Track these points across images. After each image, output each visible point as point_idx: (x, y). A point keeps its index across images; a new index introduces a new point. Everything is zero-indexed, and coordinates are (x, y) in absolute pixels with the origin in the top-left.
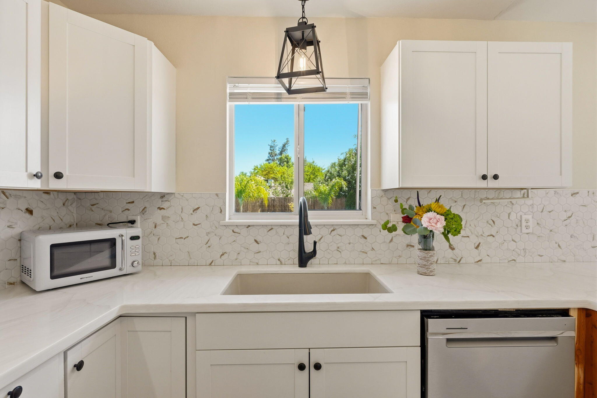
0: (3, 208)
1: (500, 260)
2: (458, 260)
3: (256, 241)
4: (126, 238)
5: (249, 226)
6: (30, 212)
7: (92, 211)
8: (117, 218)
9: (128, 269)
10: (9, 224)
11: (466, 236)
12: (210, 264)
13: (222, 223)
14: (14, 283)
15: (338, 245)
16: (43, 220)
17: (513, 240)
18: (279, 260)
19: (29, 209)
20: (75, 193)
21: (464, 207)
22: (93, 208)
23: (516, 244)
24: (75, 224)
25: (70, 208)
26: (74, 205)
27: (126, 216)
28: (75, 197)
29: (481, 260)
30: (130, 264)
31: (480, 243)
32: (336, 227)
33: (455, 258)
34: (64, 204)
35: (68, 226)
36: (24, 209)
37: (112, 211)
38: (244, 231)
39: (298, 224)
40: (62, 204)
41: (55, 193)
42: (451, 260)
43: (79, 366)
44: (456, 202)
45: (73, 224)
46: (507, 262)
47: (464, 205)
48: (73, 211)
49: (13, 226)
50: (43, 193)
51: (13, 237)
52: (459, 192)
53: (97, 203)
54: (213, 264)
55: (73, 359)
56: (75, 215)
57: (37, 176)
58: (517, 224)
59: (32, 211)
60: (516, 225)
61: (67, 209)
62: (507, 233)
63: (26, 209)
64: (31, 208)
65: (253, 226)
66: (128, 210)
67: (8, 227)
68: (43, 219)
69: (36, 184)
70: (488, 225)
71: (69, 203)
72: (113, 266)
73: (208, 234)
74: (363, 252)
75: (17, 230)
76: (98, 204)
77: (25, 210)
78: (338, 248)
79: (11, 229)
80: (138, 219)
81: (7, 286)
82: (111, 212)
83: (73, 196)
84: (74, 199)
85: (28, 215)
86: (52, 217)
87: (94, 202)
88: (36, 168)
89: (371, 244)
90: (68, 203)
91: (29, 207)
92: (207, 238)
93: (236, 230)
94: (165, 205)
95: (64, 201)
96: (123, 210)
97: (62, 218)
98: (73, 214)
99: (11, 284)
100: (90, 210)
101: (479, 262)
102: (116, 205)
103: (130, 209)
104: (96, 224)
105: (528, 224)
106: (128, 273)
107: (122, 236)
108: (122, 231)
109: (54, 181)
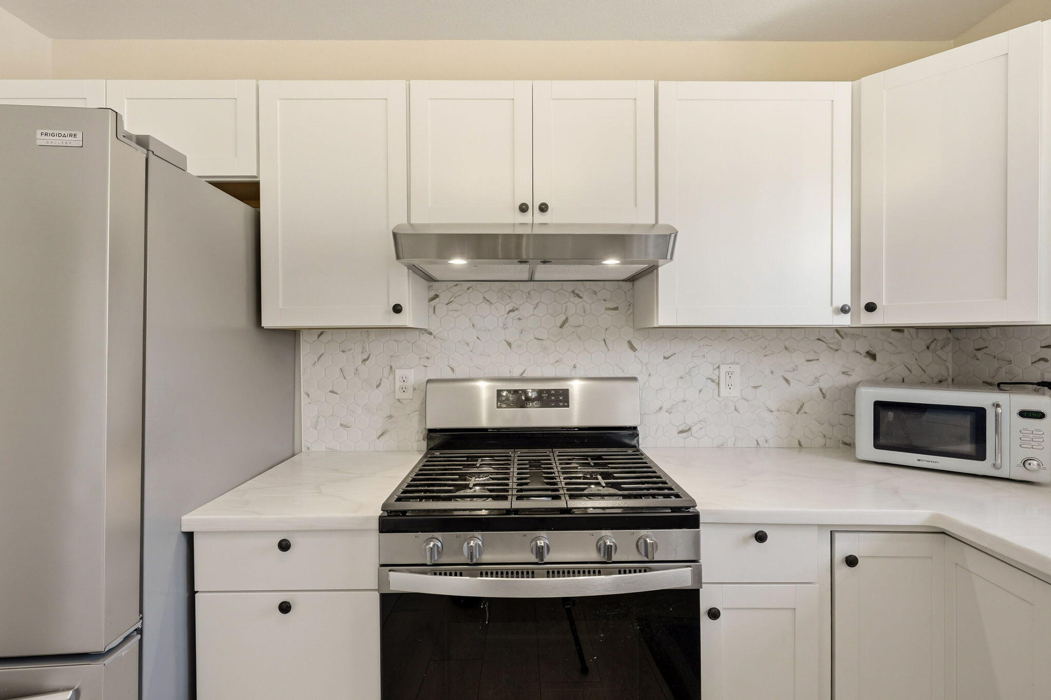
0: (837, 350)
4: (1009, 412)
6: (873, 356)
7: (977, 359)
8: (1021, 376)
9: (1013, 472)
10: (844, 370)
14: (850, 443)
16: (892, 369)
19: (871, 352)
20: (950, 329)
22: (979, 354)
24: (950, 380)
25: (939, 353)
26: (949, 348)
27: (1040, 372)
28: (950, 335)
30: (1015, 461)
34: (928, 348)
35: (936, 380)
36: (863, 351)
37: (1013, 362)
40: (924, 347)
41: (912, 330)
43: (852, 561)
45: (947, 380)
48: (945, 358)
49: (849, 373)
50: (892, 330)
51: (848, 387)
53: (985, 346)
55: (845, 546)
56: (950, 366)
57: (844, 310)
59: (875, 355)
61: (935, 354)
63: (866, 352)
64: (874, 352)
66: (1045, 360)
67: (843, 373)
68: (891, 367)
69: (845, 321)
71: (938, 345)
76: (987, 347)
77: (866, 354)
79: (847, 376)
81: (841, 445)
82: (1010, 362)
83: (946, 334)
84: (949, 338)
85: (868, 360)
86: (908, 366)
87: (982, 344)
88: (844, 297)
90: (936, 345)
91: (871, 349)
95: (929, 342)
96: (1034, 360)
97: (924, 367)
98: (947, 364)
99: (845, 444)
100: (974, 358)
102: (1021, 350)
103: (1049, 359)
104: (983, 382)
106: (1012, 477)
107: (998, 406)
108: (1000, 397)
109: (865, 315)
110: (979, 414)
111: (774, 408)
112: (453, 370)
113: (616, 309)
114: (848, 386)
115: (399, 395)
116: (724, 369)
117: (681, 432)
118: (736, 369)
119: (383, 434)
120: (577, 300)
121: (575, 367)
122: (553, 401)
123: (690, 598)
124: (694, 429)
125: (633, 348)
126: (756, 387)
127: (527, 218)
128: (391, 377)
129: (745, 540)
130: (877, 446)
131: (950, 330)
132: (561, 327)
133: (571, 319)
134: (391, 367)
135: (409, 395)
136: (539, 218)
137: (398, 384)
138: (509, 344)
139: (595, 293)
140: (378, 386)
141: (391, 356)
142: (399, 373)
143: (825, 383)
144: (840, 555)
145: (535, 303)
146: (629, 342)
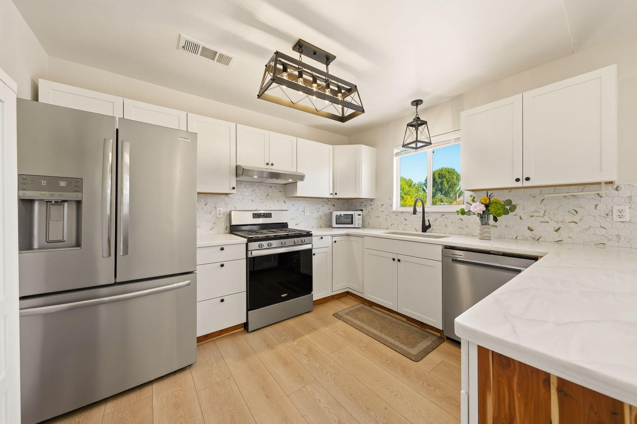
0: (328, 204)
1: (584, 242)
2: (537, 238)
3: (405, 219)
4: (356, 215)
5: (402, 212)
8: (358, 209)
9: (357, 226)
10: (330, 208)
11: (544, 221)
12: (387, 229)
13: (392, 211)
15: (446, 223)
17: (601, 227)
18: (415, 229)
21: (542, 201)
22: (352, 205)
23: (606, 230)
27: (360, 208)
28: (347, 201)
29: (562, 240)
30: (357, 224)
31: (560, 228)
32: (444, 213)
33: (534, 237)
37: (357, 206)
38: (400, 215)
39: (413, 211)
41: (341, 200)
42: (530, 238)
43: (335, 242)
44: (534, 197)
46: (593, 244)
47: (543, 200)
50: (337, 200)
52: (538, 190)
54: (388, 228)
55: (335, 239)
57: (331, 194)
58: (607, 213)
59: (335, 205)
60: (605, 214)
61: (344, 205)
62: (593, 220)
63: (333, 205)
65: (404, 212)
66: (361, 206)
69: (331, 197)
70: (569, 214)
72: (352, 223)
73: (386, 215)
74: (461, 228)
75: (330, 211)
78: (446, 225)
80: (364, 209)
86: (340, 208)
88: (331, 192)
89: (466, 223)
92: (386, 217)
93: (397, 214)
94: (372, 204)
95: (344, 202)
96: (359, 206)
97: (343, 208)
98: (346, 207)
101: (559, 242)
105: (621, 213)
106: (357, 227)
107: (355, 214)
108: (355, 212)
109: (335, 195)
110: (352, 215)
111: (316, 218)
112: (235, 208)
113: (281, 192)
114: (329, 213)
115: (218, 216)
116: (305, 208)
117: (296, 225)
118: (308, 208)
119: (212, 229)
120: (271, 189)
121: (270, 207)
122: (268, 216)
123: (310, 251)
124: (299, 224)
125: (285, 203)
126: (312, 213)
127: (268, 167)
128: (215, 210)
129: (319, 239)
130: (336, 224)
131: (347, 200)
132: (267, 196)
133: (269, 194)
134: (215, 207)
135: (221, 216)
136: (271, 167)
137: (218, 212)
138: (252, 200)
139: (276, 187)
140: (210, 213)
141: (215, 203)
142: (218, 209)
143: (326, 212)
144: (334, 241)
145: (260, 189)
146: (284, 201)
